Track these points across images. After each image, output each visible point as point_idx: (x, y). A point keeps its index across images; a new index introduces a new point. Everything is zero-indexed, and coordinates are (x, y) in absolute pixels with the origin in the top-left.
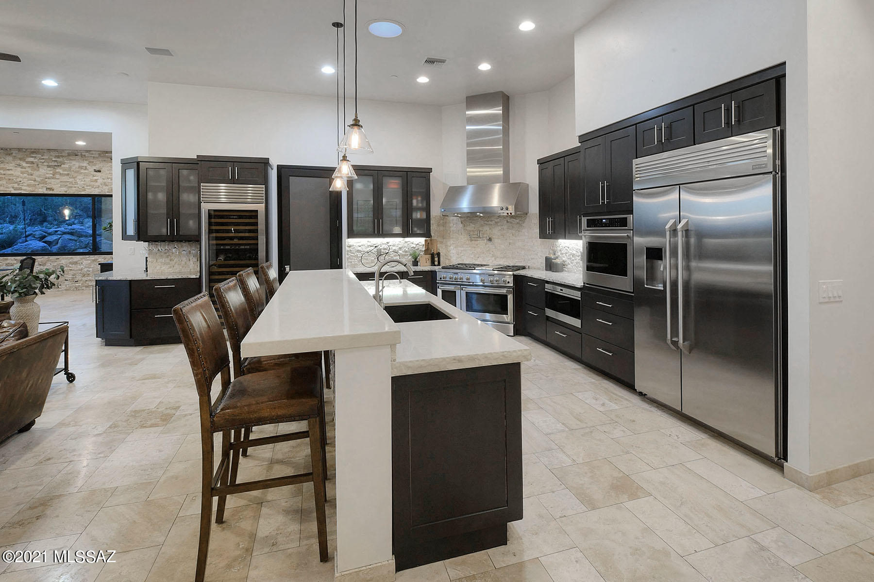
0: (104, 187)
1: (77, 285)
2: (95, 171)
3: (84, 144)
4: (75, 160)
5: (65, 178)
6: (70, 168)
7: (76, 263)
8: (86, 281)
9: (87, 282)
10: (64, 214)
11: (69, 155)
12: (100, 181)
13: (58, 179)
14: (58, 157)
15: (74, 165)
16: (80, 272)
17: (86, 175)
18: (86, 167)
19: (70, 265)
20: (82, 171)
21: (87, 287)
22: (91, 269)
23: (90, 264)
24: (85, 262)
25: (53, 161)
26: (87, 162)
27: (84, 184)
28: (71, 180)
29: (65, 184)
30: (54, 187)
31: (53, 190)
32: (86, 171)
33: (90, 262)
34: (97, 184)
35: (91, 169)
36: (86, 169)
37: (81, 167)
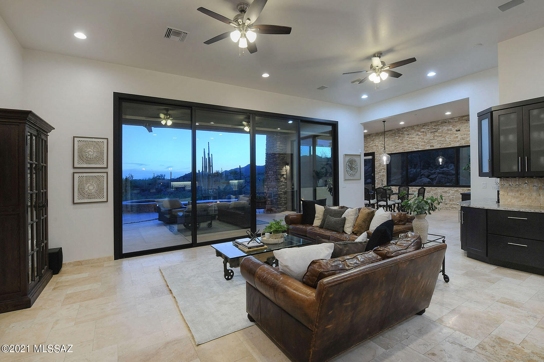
0: (462, 141)
1: (447, 206)
2: (457, 131)
3: (450, 113)
4: (445, 126)
5: (440, 138)
6: (442, 131)
7: (446, 192)
8: (452, 204)
9: (452, 205)
10: (439, 161)
11: (442, 123)
12: (460, 137)
13: (436, 139)
14: (436, 126)
15: (445, 129)
16: (448, 198)
17: (451, 134)
18: (451, 129)
19: (443, 193)
20: (449, 132)
21: (452, 208)
22: (454, 197)
23: (454, 193)
24: (451, 192)
25: (433, 129)
26: (452, 126)
27: (450, 141)
28: (443, 139)
29: (440, 142)
30: (434, 144)
31: (434, 147)
32: (451, 132)
33: (454, 192)
34: (458, 139)
35: (454, 130)
36: (451, 130)
37: (448, 130)
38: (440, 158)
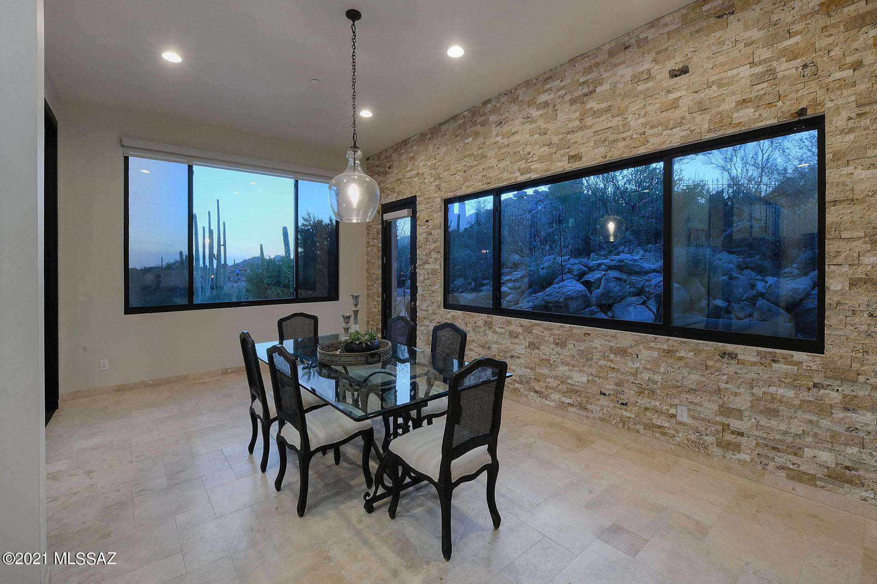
0: (698, 118)
1: (625, 413)
2: (674, 74)
4: (623, 62)
5: (604, 122)
6: (614, 87)
7: (622, 352)
8: (646, 409)
9: (648, 414)
10: (607, 230)
11: (612, 54)
12: (687, 100)
13: (590, 127)
14: (589, 70)
15: (622, 76)
16: (631, 378)
17: (649, 95)
18: (649, 71)
19: (612, 356)
20: (641, 87)
21: (647, 427)
22: (658, 378)
23: (656, 363)
24: (646, 354)
25: (580, 84)
26: (653, 55)
27: (644, 125)
28: (615, 122)
29: (604, 136)
30: (582, 150)
31: (580, 158)
32: (650, 84)
33: (655, 354)
34: (677, 114)
35: (661, 73)
36: (649, 77)
37: (636, 79)
38: (611, 220)
